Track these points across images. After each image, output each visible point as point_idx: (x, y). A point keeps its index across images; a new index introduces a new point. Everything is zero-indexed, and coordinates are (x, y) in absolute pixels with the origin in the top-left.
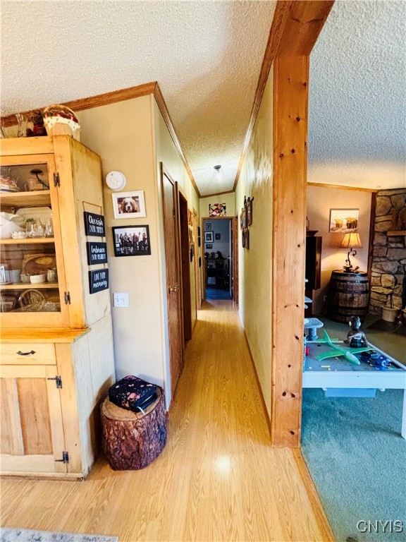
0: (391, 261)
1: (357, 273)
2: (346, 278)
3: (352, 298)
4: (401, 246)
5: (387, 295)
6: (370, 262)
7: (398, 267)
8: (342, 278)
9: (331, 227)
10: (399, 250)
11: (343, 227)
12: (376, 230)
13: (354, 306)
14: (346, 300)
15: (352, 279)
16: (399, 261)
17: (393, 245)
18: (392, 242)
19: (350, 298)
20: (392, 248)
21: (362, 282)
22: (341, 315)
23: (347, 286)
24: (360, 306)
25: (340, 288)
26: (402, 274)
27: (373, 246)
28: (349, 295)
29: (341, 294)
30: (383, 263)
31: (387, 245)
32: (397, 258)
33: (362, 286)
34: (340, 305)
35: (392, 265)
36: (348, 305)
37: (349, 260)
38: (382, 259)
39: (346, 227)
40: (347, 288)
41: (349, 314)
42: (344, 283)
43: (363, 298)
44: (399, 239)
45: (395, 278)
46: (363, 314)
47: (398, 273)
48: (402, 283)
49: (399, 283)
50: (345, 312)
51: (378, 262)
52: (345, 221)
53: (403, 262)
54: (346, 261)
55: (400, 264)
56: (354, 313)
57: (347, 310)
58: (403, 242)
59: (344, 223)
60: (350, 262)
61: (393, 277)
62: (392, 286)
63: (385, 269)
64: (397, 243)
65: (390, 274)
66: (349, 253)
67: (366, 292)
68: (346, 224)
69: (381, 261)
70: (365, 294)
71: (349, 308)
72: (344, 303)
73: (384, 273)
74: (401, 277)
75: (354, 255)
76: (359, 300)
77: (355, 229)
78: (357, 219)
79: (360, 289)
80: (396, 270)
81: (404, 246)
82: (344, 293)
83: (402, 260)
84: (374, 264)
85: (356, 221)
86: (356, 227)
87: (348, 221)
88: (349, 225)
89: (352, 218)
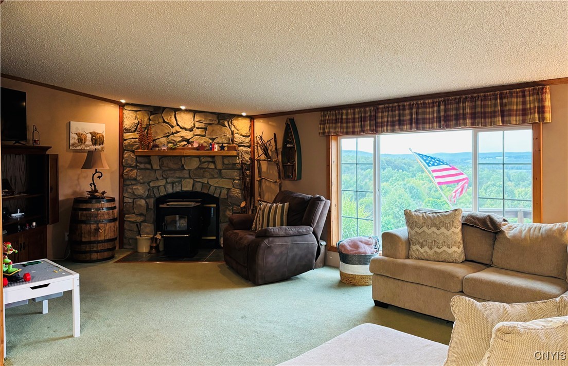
0: (141, 183)
1: (103, 198)
2: (89, 206)
3: (97, 230)
4: (148, 166)
5: (140, 223)
6: (122, 185)
7: (149, 190)
8: (85, 206)
9: (72, 142)
10: (148, 171)
11: (87, 143)
12: (125, 148)
13: (99, 239)
14: (90, 232)
15: (97, 205)
16: (148, 184)
17: (142, 166)
18: (141, 163)
19: (95, 229)
20: (141, 169)
21: (108, 209)
22: (86, 252)
23: (91, 215)
24: (107, 238)
25: (84, 219)
26: (152, 197)
27: (123, 166)
28: (93, 227)
29: (83, 226)
30: (134, 187)
31: (136, 166)
32: (146, 180)
33: (108, 214)
34: (84, 240)
35: (143, 188)
36: (93, 239)
37: (94, 184)
38: (133, 182)
39: (91, 143)
40: (90, 218)
41: (95, 249)
42: (87, 212)
43: (110, 227)
44: (146, 160)
45: (146, 202)
46: (111, 247)
47: (148, 197)
48: (152, 208)
49: (150, 207)
50: (90, 248)
51: (129, 185)
52: (89, 136)
53: (152, 184)
54: (91, 185)
55: (149, 186)
56: (100, 247)
57: (92, 245)
58: (150, 163)
59: (87, 138)
60: (95, 186)
61: (145, 202)
62: (144, 212)
63: (136, 193)
64: (145, 163)
65: (141, 198)
66: (93, 175)
67: (114, 220)
68: (90, 139)
69: (132, 184)
70: (112, 223)
71: (94, 242)
72: (87, 236)
73: (136, 197)
74: (152, 201)
75: (99, 177)
76: (105, 230)
77: (101, 146)
78: (104, 134)
79: (106, 217)
80: (147, 194)
81: (152, 167)
82: (87, 224)
83: (150, 182)
84: (125, 188)
85: (103, 136)
86: (102, 144)
87: (93, 136)
88: (94, 140)
89: (98, 133)
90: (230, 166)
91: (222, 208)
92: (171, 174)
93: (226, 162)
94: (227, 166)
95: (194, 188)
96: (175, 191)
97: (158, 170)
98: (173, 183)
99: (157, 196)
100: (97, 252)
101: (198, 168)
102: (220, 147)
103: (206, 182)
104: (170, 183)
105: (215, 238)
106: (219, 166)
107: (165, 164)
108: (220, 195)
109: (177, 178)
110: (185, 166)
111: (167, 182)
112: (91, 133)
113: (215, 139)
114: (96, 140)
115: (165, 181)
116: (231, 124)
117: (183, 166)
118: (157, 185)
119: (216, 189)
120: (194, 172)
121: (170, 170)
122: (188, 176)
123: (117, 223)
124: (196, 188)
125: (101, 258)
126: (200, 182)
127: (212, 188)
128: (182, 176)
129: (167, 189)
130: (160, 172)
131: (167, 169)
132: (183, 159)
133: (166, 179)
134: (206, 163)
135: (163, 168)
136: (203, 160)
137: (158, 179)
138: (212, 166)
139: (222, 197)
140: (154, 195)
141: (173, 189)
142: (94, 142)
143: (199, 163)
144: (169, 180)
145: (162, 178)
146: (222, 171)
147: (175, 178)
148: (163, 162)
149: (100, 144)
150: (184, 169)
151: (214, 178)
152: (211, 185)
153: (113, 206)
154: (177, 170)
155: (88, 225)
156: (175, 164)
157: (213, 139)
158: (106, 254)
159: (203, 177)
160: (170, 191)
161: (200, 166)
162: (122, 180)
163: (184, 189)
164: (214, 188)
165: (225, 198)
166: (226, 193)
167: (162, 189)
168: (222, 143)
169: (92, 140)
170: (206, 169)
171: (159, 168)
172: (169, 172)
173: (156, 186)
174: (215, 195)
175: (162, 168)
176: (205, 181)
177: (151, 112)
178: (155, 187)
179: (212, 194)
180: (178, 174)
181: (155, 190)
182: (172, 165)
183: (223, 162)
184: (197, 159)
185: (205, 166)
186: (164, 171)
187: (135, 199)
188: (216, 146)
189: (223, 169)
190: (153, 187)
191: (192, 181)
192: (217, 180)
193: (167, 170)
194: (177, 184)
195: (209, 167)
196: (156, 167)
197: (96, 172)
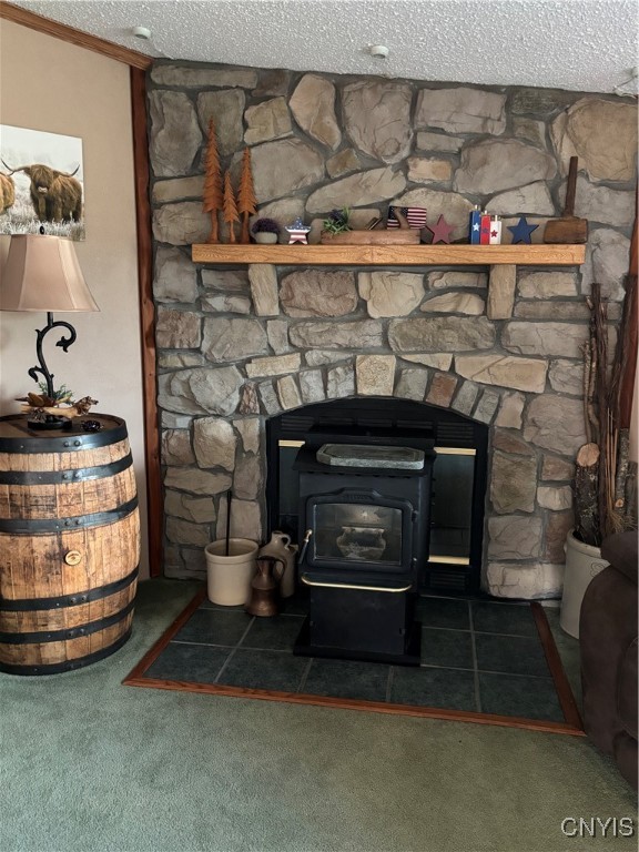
0: (217, 366)
3: (61, 556)
4: (240, 305)
5: (216, 499)
6: (151, 370)
7: (242, 390)
10: (237, 322)
11: (16, 209)
12: (157, 237)
14: (28, 567)
15: (47, 462)
16: (242, 366)
17: (218, 303)
18: (216, 292)
19: (50, 557)
20: (217, 314)
21: (100, 471)
22: (20, 639)
23: (29, 502)
24: (100, 583)
26: (253, 415)
27: (155, 304)
28: (42, 544)
30: (196, 375)
31: (200, 302)
32: (233, 353)
33: (99, 491)
34: (8, 593)
35: (222, 382)
36: (42, 591)
37: (44, 370)
38: (190, 360)
39: (31, 211)
40: (29, 511)
41: (53, 627)
42: (16, 489)
43: (109, 541)
44: (233, 280)
45: (235, 429)
46: (116, 611)
47: (241, 411)
48: (255, 450)
49: (247, 448)
50: (35, 625)
51: (177, 370)
52: (23, 183)
53: (252, 370)
54: (32, 373)
55: (245, 376)
56: (72, 617)
57: (41, 613)
58: (246, 292)
59: (17, 191)
60: (49, 378)
61: (231, 430)
62: (229, 464)
63: (199, 399)
64: (229, 294)
65: (217, 416)
66: (41, 335)
67: (124, 510)
68: (27, 194)
69: (186, 368)
70: (118, 524)
71: (48, 603)
72: (22, 582)
73: (199, 412)
74: (254, 428)
75: (64, 344)
76: (88, 557)
77: (72, 224)
78: (79, 178)
79: (90, 504)
80: (235, 403)
81: (253, 306)
82: (18, 534)
83: (249, 361)
84: (163, 379)
85: (75, 185)
86: (76, 217)
87: (36, 184)
88: (42, 201)
89: (56, 174)
90: (544, 308)
91: (498, 461)
92: (320, 334)
93: (528, 290)
94: (530, 307)
95: (400, 388)
96: (332, 396)
97: (274, 318)
98: (325, 369)
99: (272, 410)
100: (62, 636)
101: (419, 314)
102: (510, 228)
103: (446, 368)
104: (315, 368)
105: (466, 562)
106: (502, 305)
107: (298, 299)
108: (495, 417)
109: (341, 348)
110: (369, 304)
111: (304, 362)
112: (28, 171)
113: (490, 197)
114: (50, 202)
115: (297, 358)
116: (565, 129)
117: (362, 304)
118: (271, 373)
119: (480, 394)
120: (405, 329)
121: (318, 318)
122: (377, 342)
123: (135, 520)
124: (408, 389)
125: (78, 655)
126: (420, 365)
127: (468, 391)
128: (358, 342)
129: (304, 389)
130: (282, 325)
131: (305, 315)
132: (363, 278)
133: (303, 351)
134: (450, 295)
135: (293, 313)
136: (438, 284)
137: (272, 353)
138: (472, 306)
139: (501, 422)
140: (262, 407)
141: (325, 389)
142: (43, 208)
143: (420, 294)
144: (312, 357)
145: (287, 348)
146: (511, 326)
147: (333, 350)
148: (289, 287)
149: (67, 219)
150: (368, 317)
151: (477, 351)
152: (462, 380)
153: (118, 457)
154: (342, 320)
155: (22, 541)
156: (336, 297)
157: (484, 200)
158: (97, 640)
159: (437, 348)
160: (317, 395)
161: (424, 308)
162: (152, 351)
163: (365, 391)
164: (476, 389)
165: (513, 430)
166: (520, 408)
167: (288, 387)
168: (523, 216)
169: (35, 199)
170: (450, 319)
171: (276, 311)
172: (313, 328)
173: (267, 378)
174: (477, 416)
175: (288, 311)
176: (442, 362)
177: (248, 92)
178: (264, 379)
179: (465, 411)
180: (344, 335)
181: (266, 391)
182: (321, 301)
183: (517, 292)
184: (415, 281)
185: (446, 303)
186: (295, 323)
187: (196, 417)
188: (496, 226)
189: (514, 319)
190: (258, 380)
191: (391, 362)
192: (488, 360)
193: (306, 320)
194: (339, 370)
195: (460, 310)
196: (266, 306)
197: (52, 324)
